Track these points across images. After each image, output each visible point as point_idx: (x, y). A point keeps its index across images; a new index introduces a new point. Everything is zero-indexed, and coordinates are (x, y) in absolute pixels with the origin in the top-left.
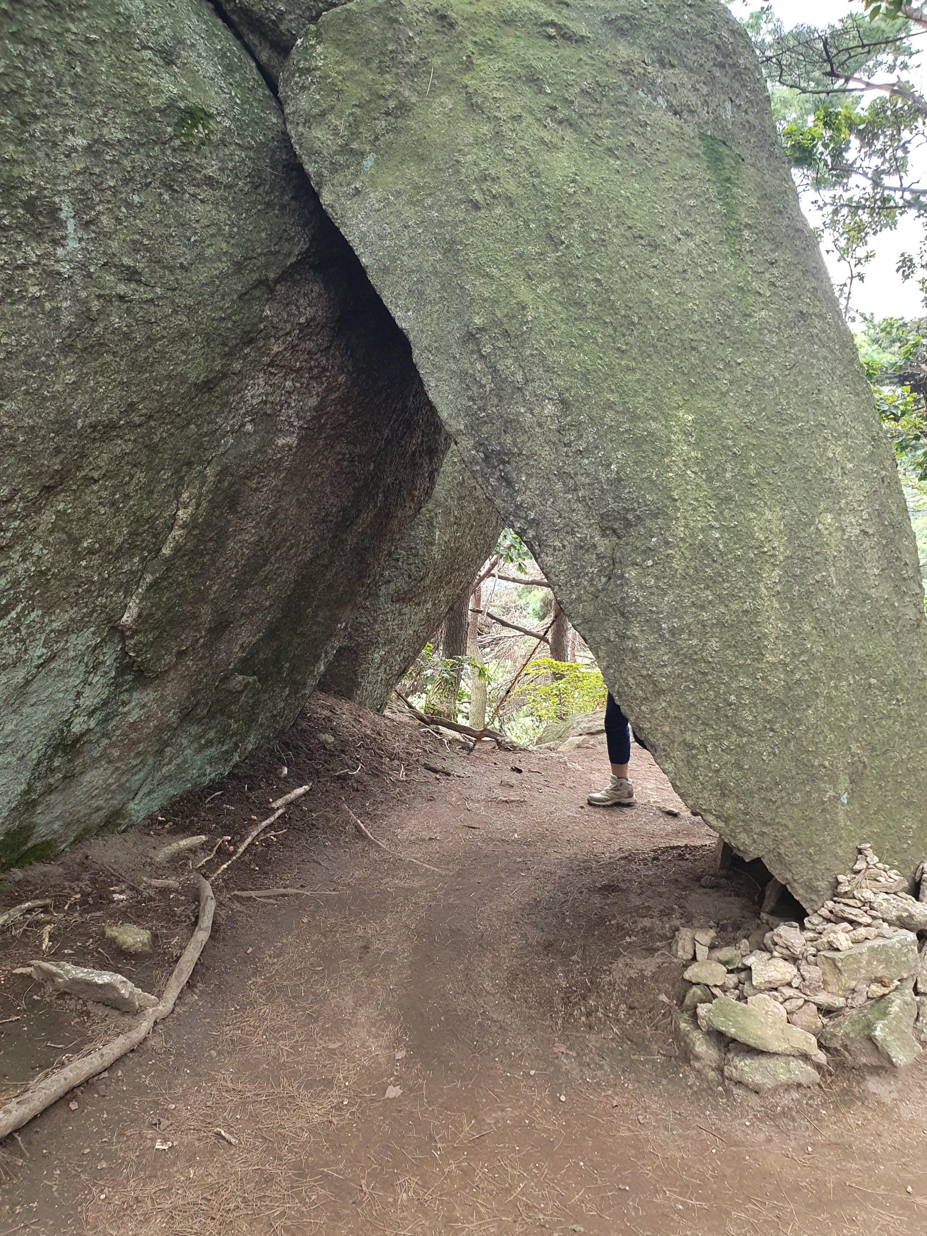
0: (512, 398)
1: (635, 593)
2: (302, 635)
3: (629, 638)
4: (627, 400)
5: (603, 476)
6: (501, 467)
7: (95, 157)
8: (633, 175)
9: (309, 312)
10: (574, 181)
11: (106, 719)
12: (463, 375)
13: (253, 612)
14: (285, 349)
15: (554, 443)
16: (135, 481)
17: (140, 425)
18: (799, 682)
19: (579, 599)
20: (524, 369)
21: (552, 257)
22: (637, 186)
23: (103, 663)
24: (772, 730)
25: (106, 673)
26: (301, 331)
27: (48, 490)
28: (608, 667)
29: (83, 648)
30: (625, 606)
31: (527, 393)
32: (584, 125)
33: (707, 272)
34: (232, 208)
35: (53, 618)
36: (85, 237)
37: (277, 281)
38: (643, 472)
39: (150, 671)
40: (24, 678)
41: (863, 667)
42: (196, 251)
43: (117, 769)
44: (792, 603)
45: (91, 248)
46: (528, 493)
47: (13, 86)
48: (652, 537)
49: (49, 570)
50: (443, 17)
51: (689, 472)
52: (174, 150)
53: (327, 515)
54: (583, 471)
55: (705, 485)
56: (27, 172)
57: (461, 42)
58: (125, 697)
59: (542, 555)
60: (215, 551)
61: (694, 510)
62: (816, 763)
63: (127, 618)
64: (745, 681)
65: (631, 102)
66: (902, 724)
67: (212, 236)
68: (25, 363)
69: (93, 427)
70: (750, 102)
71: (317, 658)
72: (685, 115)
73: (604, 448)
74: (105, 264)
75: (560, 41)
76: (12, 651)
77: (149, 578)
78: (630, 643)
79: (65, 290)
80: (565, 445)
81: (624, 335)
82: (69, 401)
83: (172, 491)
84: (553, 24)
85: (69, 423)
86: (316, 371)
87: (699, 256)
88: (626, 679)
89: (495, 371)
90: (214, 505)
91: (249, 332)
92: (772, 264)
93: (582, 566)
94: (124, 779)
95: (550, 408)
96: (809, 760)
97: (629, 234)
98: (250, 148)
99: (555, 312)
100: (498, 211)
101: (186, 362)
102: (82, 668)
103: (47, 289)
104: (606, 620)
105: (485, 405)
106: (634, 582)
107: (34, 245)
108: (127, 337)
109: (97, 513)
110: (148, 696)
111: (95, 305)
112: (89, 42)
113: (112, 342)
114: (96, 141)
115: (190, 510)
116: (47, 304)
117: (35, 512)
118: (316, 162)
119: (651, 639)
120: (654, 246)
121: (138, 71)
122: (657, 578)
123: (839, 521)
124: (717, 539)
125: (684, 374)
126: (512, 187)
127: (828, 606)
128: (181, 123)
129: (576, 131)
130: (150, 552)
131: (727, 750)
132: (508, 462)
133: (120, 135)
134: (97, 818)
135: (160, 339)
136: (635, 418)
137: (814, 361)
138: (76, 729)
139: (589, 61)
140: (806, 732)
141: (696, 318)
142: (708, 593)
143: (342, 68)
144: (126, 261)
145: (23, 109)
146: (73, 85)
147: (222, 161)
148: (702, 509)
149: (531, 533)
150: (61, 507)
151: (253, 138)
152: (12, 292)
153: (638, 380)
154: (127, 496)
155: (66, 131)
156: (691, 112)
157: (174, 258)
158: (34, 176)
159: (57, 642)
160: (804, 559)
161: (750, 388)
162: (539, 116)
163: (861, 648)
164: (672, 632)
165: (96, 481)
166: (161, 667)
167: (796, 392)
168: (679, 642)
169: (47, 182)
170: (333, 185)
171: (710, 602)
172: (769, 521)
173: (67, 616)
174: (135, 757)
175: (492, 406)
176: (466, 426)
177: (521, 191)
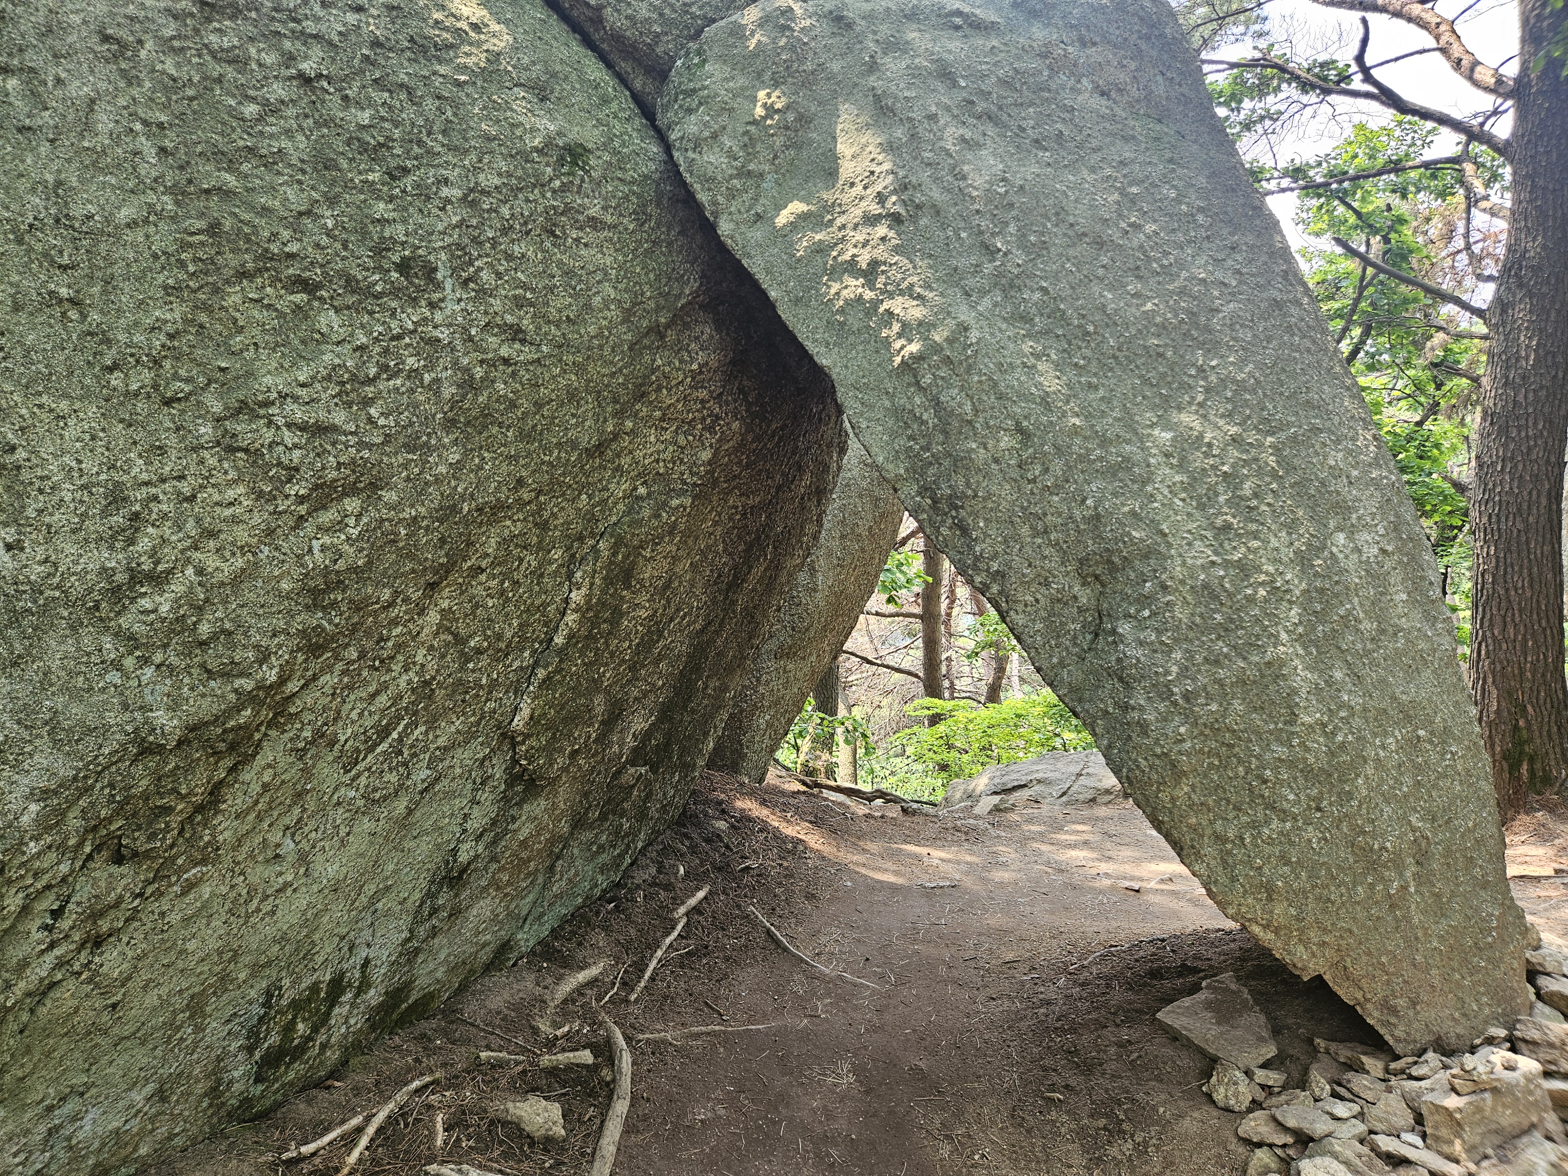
0: (960, 433)
1: (1135, 652)
2: (693, 711)
3: (1133, 708)
4: (1094, 422)
5: (1077, 513)
6: (954, 513)
7: (471, 207)
8: (1066, 166)
9: (701, 357)
10: (1004, 180)
11: (495, 842)
12: (896, 412)
13: (645, 694)
14: (678, 401)
15: (1015, 480)
16: (525, 565)
17: (529, 502)
18: (1342, 746)
19: (1062, 664)
20: (972, 398)
21: (988, 268)
22: (1071, 178)
23: (492, 776)
24: (1319, 809)
25: (495, 787)
26: (693, 378)
27: (432, 586)
28: (1110, 747)
29: (470, 763)
30: (1123, 668)
31: (978, 425)
32: (1005, 117)
33: (1162, 266)
34: (616, 250)
35: (438, 733)
36: (464, 296)
37: (668, 326)
38: (1123, 505)
39: (541, 778)
40: (407, 807)
41: (1408, 718)
42: (582, 300)
43: (506, 895)
44: (1317, 647)
45: (470, 308)
46: (988, 540)
47: (381, 140)
48: (1145, 581)
49: (434, 678)
50: (839, 19)
51: (1176, 500)
52: (554, 192)
53: (719, 576)
54: (1052, 510)
55: (1197, 514)
56: (399, 231)
57: (861, 42)
58: (514, 812)
59: (1012, 613)
60: (610, 633)
61: (1189, 544)
62: (1376, 847)
63: (519, 723)
64: (1281, 751)
65: (1054, 87)
66: (1461, 784)
67: (598, 282)
68: (405, 445)
69: (480, 510)
70: (1182, 73)
71: (706, 734)
72: (1113, 94)
73: (1076, 482)
74: (487, 325)
75: (968, 31)
76: (393, 778)
77: (541, 673)
78: (1136, 715)
79: (446, 360)
80: (1029, 482)
81: (1080, 348)
82: (453, 483)
83: (564, 570)
84: (959, 13)
85: (454, 509)
86: (708, 421)
87: (1152, 248)
88: (1136, 760)
89: (937, 404)
90: (608, 581)
91: (641, 385)
92: (1233, 248)
93: (1061, 623)
94: (512, 906)
95: (1006, 441)
96: (1367, 843)
97: (1071, 233)
98: (633, 182)
99: (1000, 330)
100: (923, 222)
101: (577, 425)
102: (469, 786)
103: (425, 359)
104: (1098, 687)
105: (929, 443)
106: (1130, 638)
107: (409, 310)
108: (513, 405)
109: (485, 607)
110: (538, 807)
111: (479, 372)
112: (459, 84)
113: (497, 411)
114: (472, 190)
115: (584, 591)
116: (426, 375)
117: (418, 614)
118: (709, 189)
119: (1162, 707)
120: (1100, 244)
121: (512, 110)
122: (1159, 632)
123: (1353, 540)
124: (1223, 577)
125: (1152, 385)
126: (936, 194)
127: (1359, 646)
128: (561, 161)
129: (996, 125)
130: (541, 643)
131: (1270, 842)
132: (962, 507)
133: (497, 181)
134: (485, 956)
135: (548, 403)
136: (1105, 442)
137: (1297, 355)
138: (463, 857)
139: (1003, 48)
140: (1360, 806)
141: (1158, 320)
142: (1220, 643)
143: (731, 84)
144: (509, 319)
145: (393, 164)
146: (444, 132)
147: (605, 199)
148: (1197, 543)
149: (995, 589)
150: (445, 604)
151: (635, 170)
152: (388, 366)
153: (1102, 399)
154: (516, 583)
155: (439, 182)
156: (1120, 90)
157: (560, 311)
158: (407, 234)
159: (442, 760)
160: (1321, 591)
161: (1229, 394)
162: (956, 112)
163: (1403, 693)
164: (1186, 696)
165: (483, 571)
166: (553, 773)
167: (1282, 394)
168: (1196, 709)
169: (421, 240)
170: (730, 214)
171: (1226, 656)
172: (1277, 549)
173: (453, 729)
174: (524, 880)
175: (938, 444)
176: (907, 470)
177: (946, 197)
